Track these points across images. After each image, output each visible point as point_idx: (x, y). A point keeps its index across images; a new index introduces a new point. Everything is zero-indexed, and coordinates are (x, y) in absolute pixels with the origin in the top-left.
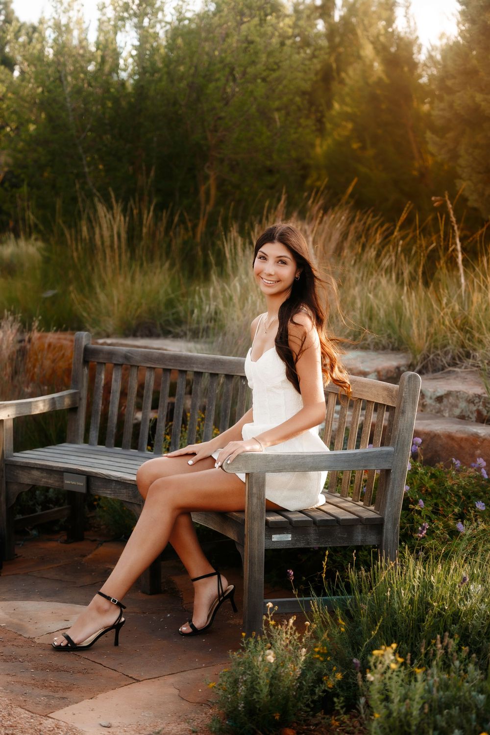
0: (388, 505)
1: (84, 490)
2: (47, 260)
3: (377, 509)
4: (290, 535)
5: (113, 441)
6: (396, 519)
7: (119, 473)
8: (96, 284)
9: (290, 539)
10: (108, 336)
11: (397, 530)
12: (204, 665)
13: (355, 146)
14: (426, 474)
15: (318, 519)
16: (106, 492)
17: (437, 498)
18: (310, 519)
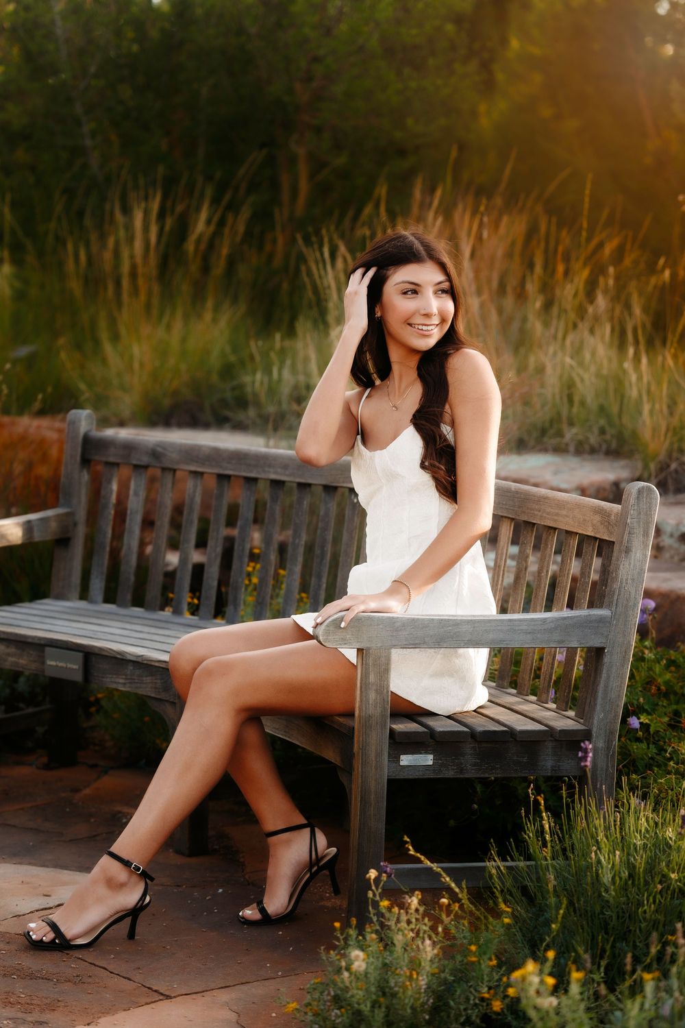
0: (598, 707)
1: (78, 677)
2: (20, 296)
3: (581, 715)
4: (431, 757)
5: (129, 597)
6: (612, 733)
7: (140, 649)
8: (104, 336)
9: (431, 763)
10: (122, 424)
11: (614, 752)
12: (280, 973)
13: (546, 112)
14: (658, 661)
15: (480, 729)
16: (117, 680)
17: (677, 703)
18: (466, 729)
